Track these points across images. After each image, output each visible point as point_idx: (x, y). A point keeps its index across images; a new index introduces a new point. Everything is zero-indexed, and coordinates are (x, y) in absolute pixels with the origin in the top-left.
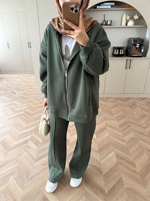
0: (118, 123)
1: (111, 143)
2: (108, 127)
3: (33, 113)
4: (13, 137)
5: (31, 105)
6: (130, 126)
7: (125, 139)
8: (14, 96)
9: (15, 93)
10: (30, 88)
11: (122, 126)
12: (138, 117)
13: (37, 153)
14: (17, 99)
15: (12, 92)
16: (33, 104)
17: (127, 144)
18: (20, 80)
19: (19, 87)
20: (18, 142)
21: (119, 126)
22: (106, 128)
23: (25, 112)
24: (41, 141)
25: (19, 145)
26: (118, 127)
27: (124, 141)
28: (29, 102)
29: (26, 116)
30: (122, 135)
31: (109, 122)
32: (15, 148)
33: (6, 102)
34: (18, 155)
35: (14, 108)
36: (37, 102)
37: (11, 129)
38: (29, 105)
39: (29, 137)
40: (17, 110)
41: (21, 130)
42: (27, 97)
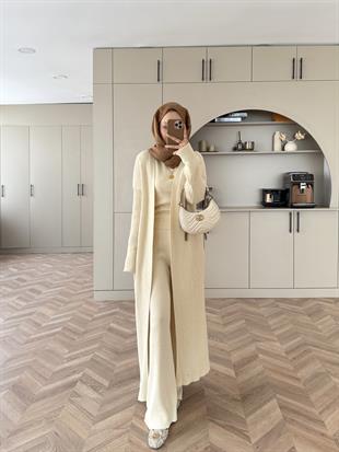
0: (285, 347)
1: (268, 383)
2: (260, 355)
3: (83, 330)
4: (40, 376)
5: (80, 314)
6: (310, 351)
7: (299, 375)
8: (37, 297)
9: (39, 293)
10: (74, 282)
11: (293, 351)
12: (327, 335)
13: (98, 406)
14: (43, 304)
15: (31, 290)
16: (83, 313)
17: (304, 385)
18: (49, 266)
19: (48, 280)
20: (51, 386)
21: (287, 353)
22: (257, 356)
23: (65, 328)
24: (106, 384)
25: (54, 392)
26: (284, 354)
27: (298, 379)
28: (73, 309)
29: (67, 337)
30: (292, 368)
31: (262, 345)
32: (44, 396)
33: (17, 310)
34: (54, 411)
35: (38, 321)
36: (91, 308)
37: (34, 361)
38: (73, 314)
39: (77, 376)
40: (44, 325)
41: (58, 364)
42: (67, 299)
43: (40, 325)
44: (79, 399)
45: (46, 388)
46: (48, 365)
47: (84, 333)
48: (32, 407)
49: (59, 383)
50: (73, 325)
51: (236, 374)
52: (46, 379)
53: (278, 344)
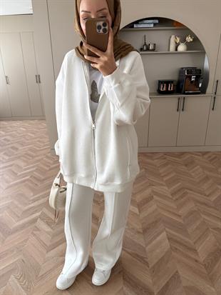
0: (170, 190)
1: (160, 219)
2: (154, 196)
3: (43, 178)
6: (186, 193)
9: (17, 149)
10: (39, 141)
11: (175, 193)
12: (198, 180)
13: (50, 238)
15: (12, 148)
17: (184, 220)
19: (23, 139)
20: (22, 222)
21: (172, 195)
22: (152, 197)
23: (32, 176)
27: (180, 216)
28: (38, 161)
29: (32, 183)
30: (175, 207)
31: (156, 188)
34: (22, 242)
35: (15, 171)
36: (49, 161)
37: (12, 202)
38: (37, 166)
39: (38, 214)
40: (19, 174)
41: (26, 204)
42: (34, 154)
43: (16, 174)
44: (38, 232)
45: (17, 224)
46: (20, 206)
47: (44, 180)
48: (8, 238)
49: (26, 220)
50: (36, 174)
51: (140, 212)
52: (19, 217)
53: (166, 188)
